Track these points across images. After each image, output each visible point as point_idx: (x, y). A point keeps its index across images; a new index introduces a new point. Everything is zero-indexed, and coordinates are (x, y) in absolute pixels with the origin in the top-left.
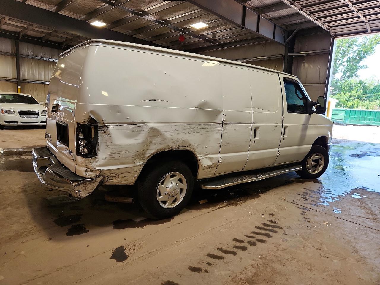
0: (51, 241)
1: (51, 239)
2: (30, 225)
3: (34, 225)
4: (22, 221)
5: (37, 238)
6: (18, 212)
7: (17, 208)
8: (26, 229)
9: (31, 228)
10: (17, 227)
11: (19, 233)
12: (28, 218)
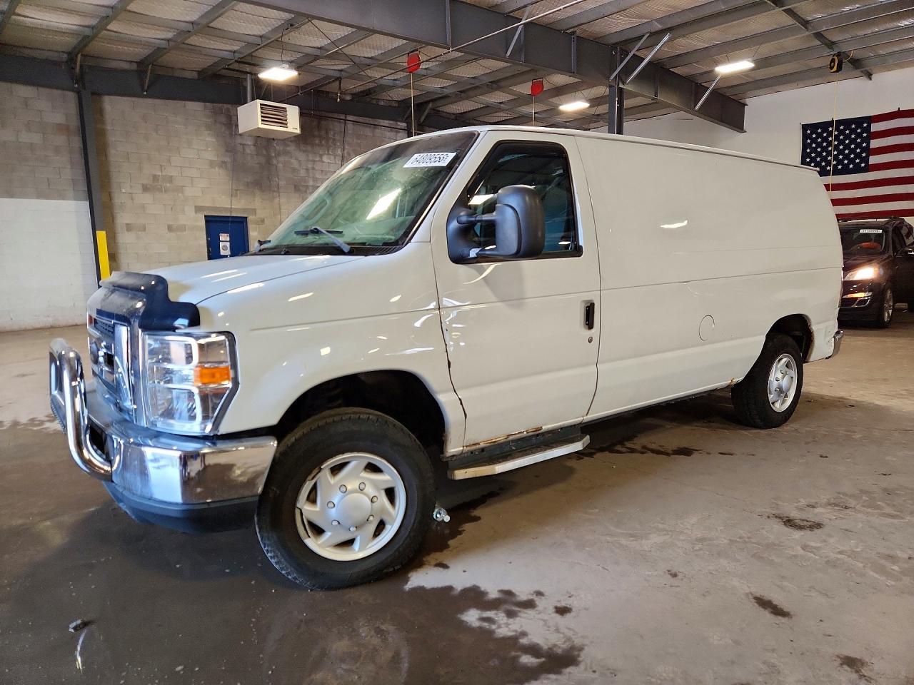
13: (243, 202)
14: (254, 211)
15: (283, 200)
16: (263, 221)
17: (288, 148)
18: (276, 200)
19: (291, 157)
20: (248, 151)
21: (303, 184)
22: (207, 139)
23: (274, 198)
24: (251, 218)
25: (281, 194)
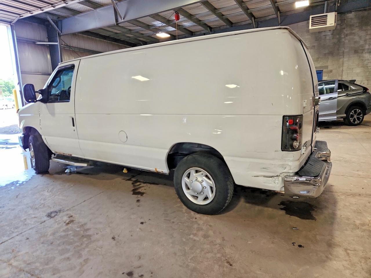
0: (332, 185)
1: (332, 186)
2: (342, 198)
3: (339, 197)
4: (347, 204)
5: (340, 189)
6: (349, 214)
7: (348, 219)
8: (346, 197)
9: (342, 196)
10: (353, 200)
11: (352, 196)
12: (341, 204)
13: (321, 63)
14: (327, 67)
15: (345, 59)
16: (331, 71)
17: (353, 31)
18: (341, 60)
19: (355, 36)
20: (328, 38)
21: (361, 48)
22: (307, 37)
23: (340, 59)
24: (324, 70)
25: (344, 56)
